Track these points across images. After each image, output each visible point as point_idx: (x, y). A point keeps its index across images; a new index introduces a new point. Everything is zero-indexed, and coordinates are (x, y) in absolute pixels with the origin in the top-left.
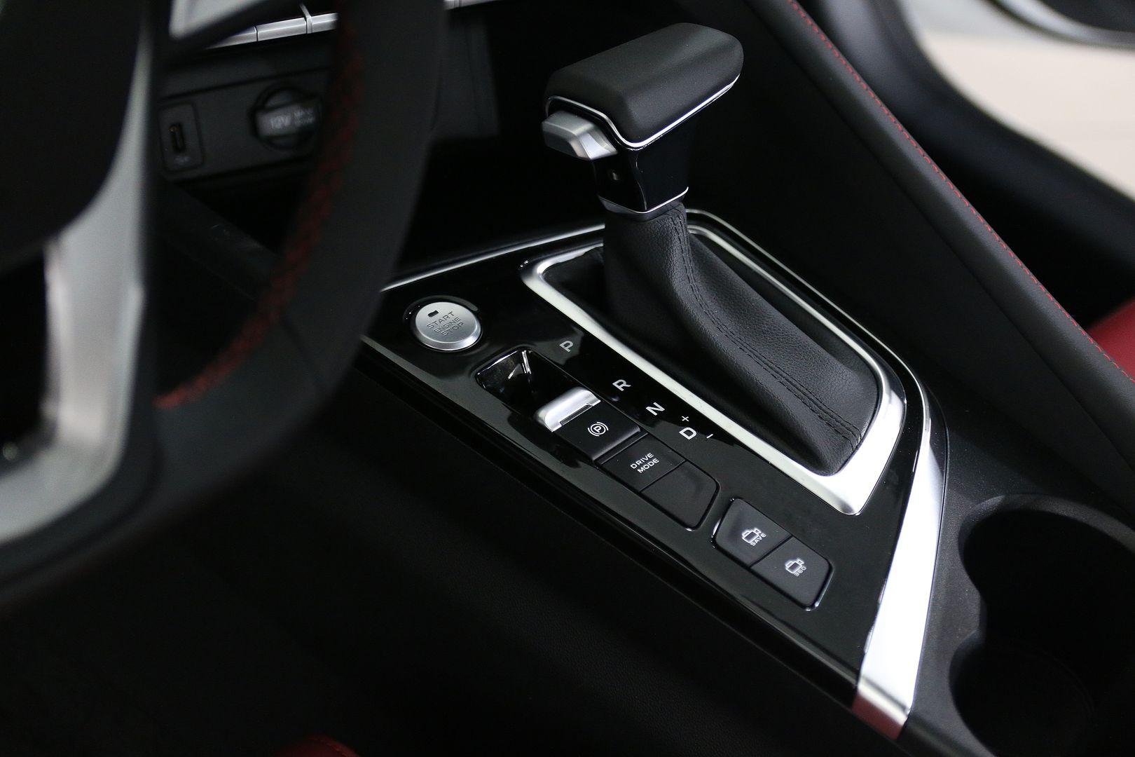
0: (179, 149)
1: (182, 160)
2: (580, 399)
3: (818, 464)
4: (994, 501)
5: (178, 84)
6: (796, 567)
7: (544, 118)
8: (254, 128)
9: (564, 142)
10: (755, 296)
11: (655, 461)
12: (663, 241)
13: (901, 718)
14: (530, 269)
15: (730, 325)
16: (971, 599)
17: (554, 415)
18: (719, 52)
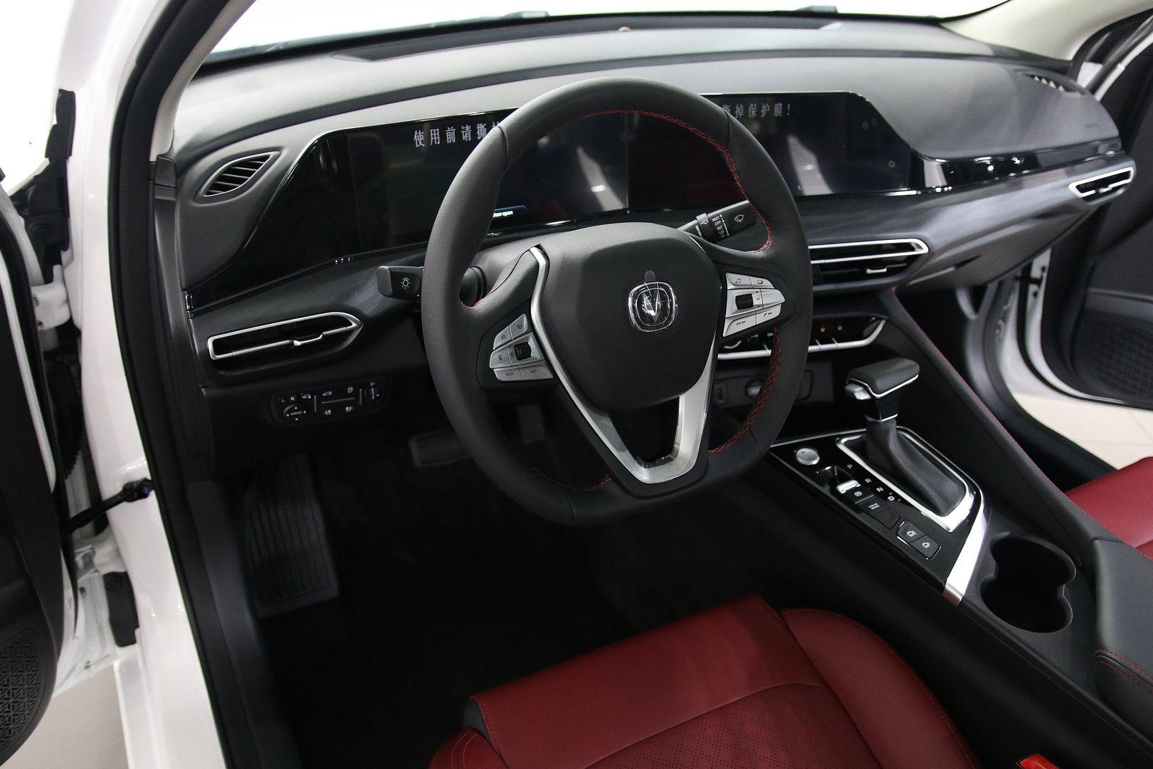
0: (720, 397)
1: (721, 401)
2: (853, 484)
3: (938, 512)
4: (1006, 534)
5: (722, 375)
6: (927, 545)
7: (846, 385)
8: (746, 393)
9: (852, 394)
10: (920, 455)
11: (878, 506)
12: (887, 432)
13: (960, 598)
14: (839, 441)
15: (909, 462)
16: (993, 563)
17: (843, 488)
18: (909, 367)
